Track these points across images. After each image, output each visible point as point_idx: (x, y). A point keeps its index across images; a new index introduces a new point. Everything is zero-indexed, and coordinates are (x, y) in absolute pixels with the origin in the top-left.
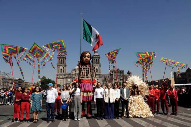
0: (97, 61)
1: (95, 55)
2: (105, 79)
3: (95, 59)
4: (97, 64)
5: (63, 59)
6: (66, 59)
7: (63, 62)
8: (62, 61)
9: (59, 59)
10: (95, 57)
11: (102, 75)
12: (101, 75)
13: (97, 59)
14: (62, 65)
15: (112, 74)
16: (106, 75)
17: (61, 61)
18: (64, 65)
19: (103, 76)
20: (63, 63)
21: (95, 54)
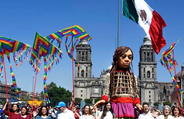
0: (150, 57)
1: (145, 46)
2: (165, 91)
3: (145, 53)
4: (149, 63)
5: (87, 52)
6: (91, 51)
7: (87, 57)
8: (85, 56)
9: (80, 52)
10: (145, 48)
11: (159, 83)
12: (156, 83)
13: (150, 54)
14: (84, 63)
15: (179, 81)
16: (167, 84)
17: (82, 56)
18: (88, 63)
19: (160, 86)
20: (87, 60)
21: (145, 44)
